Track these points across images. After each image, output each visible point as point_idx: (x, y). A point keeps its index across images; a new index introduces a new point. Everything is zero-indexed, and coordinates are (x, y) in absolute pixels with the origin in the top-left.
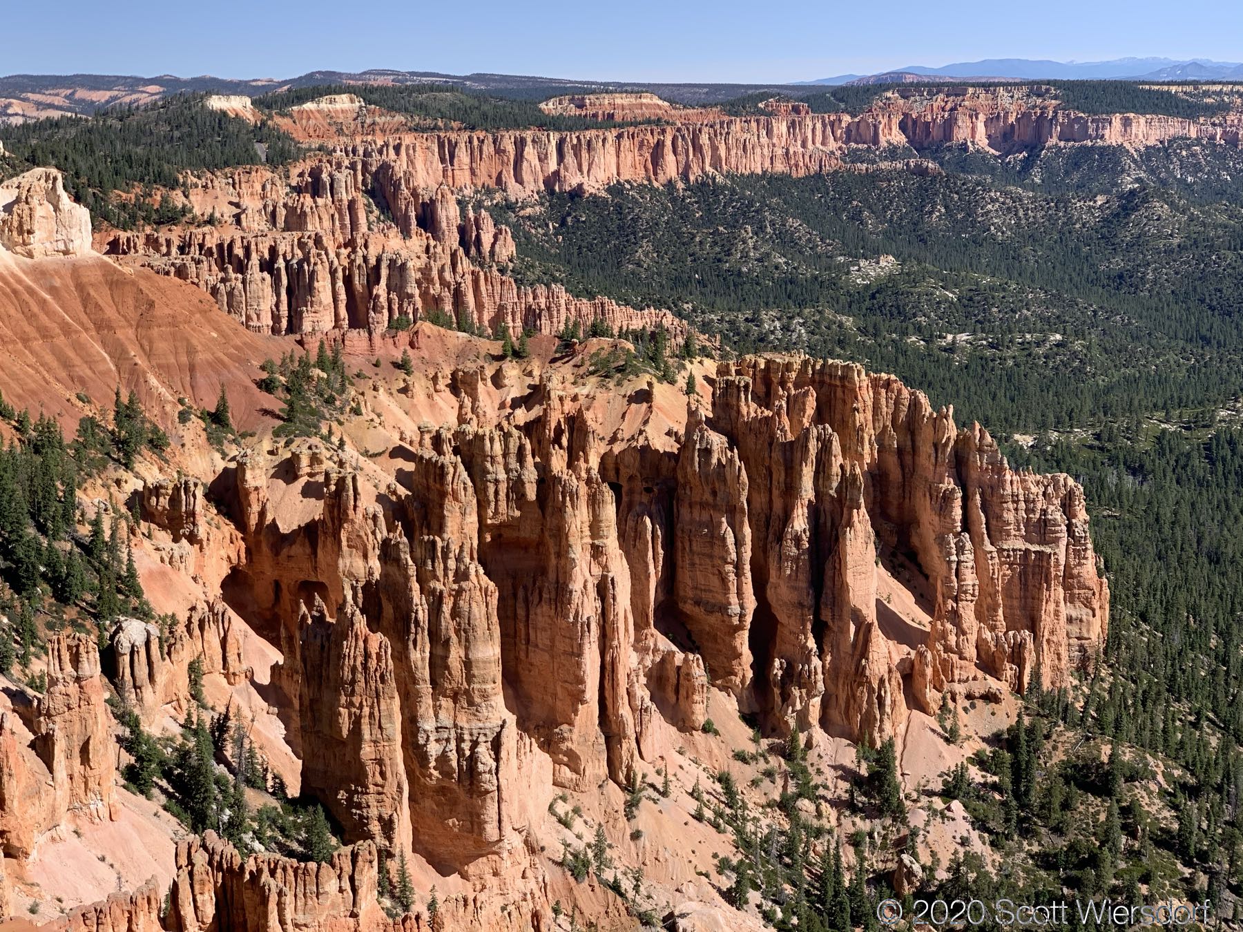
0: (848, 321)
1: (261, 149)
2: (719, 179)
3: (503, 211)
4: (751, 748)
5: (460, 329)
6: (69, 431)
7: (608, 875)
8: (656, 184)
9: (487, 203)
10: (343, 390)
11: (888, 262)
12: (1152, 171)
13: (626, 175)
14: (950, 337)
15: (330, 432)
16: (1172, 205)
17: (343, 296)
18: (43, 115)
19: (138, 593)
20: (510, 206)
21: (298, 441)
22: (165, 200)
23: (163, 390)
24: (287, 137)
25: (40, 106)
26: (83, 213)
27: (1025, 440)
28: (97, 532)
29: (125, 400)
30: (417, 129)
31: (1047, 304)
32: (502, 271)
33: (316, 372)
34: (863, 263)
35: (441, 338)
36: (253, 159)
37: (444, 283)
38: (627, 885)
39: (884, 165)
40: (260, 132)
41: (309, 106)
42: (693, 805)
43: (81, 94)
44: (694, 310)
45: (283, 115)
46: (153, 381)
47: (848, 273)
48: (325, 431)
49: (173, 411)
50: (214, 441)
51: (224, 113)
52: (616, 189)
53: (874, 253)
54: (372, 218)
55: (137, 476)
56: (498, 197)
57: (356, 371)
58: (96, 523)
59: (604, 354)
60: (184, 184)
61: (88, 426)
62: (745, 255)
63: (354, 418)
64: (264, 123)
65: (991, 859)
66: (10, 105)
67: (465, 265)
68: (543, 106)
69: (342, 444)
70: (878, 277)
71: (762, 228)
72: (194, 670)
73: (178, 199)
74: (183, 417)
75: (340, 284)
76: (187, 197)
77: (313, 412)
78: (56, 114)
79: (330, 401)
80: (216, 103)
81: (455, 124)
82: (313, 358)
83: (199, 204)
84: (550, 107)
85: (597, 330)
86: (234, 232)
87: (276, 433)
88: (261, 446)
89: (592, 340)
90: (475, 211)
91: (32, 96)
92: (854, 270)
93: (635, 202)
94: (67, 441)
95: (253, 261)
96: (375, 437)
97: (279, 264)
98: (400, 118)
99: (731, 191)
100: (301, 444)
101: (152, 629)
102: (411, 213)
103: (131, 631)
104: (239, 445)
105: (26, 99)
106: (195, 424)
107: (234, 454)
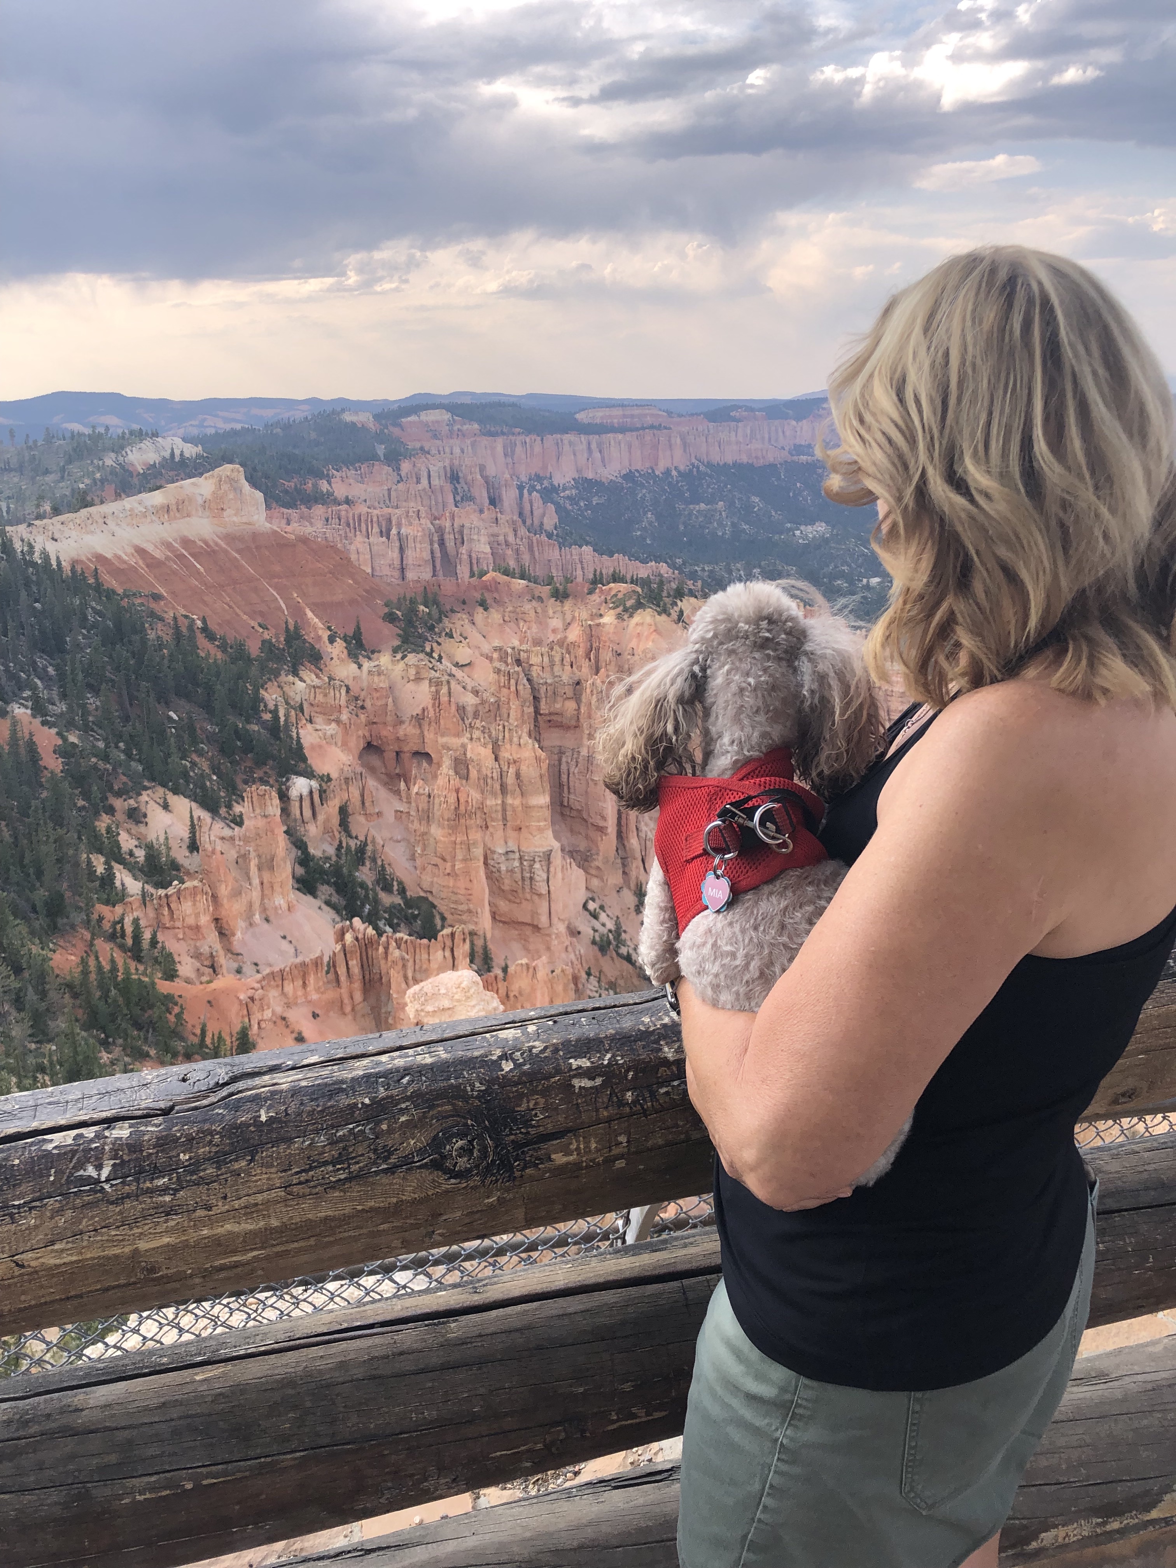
1: (381, 450)
2: (702, 468)
3: (549, 493)
5: (522, 577)
6: (254, 648)
8: (657, 473)
9: (538, 487)
10: (440, 620)
11: (819, 529)
13: (638, 465)
14: (865, 581)
15: (432, 650)
17: (438, 554)
18: (228, 427)
19: (304, 759)
20: (554, 489)
21: (410, 656)
22: (315, 485)
23: (316, 620)
24: (398, 441)
25: (226, 420)
26: (260, 496)
28: (276, 718)
29: (292, 627)
30: (488, 434)
32: (550, 536)
33: (422, 607)
34: (802, 528)
35: (508, 585)
36: (375, 457)
37: (507, 544)
40: (380, 437)
41: (413, 418)
43: (255, 411)
44: (684, 563)
45: (395, 425)
46: (310, 614)
47: (794, 535)
48: (428, 649)
49: (325, 635)
50: (353, 656)
51: (353, 424)
52: (629, 476)
53: (812, 522)
54: (458, 498)
55: (302, 680)
56: (546, 483)
57: (448, 607)
58: (275, 713)
59: (620, 596)
60: (328, 475)
61: (267, 646)
62: (721, 524)
63: (448, 640)
64: (382, 431)
66: (205, 420)
67: (523, 531)
68: (577, 416)
69: (440, 657)
70: (814, 538)
71: (734, 504)
72: (343, 812)
73: (324, 486)
74: (332, 640)
75: (436, 546)
76: (329, 483)
77: (420, 636)
78: (238, 426)
79: (431, 628)
80: (348, 417)
81: (518, 430)
82: (420, 599)
83: (340, 490)
84: (581, 417)
85: (616, 578)
86: (363, 509)
87: (395, 651)
88: (384, 659)
89: (612, 585)
90: (530, 494)
91: (220, 413)
92: (798, 533)
93: (642, 486)
94: (253, 656)
95: (376, 530)
96: (463, 653)
97: (394, 531)
98: (476, 426)
99: (711, 476)
100: (412, 658)
101: (314, 784)
102: (485, 495)
103: (300, 785)
104: (370, 659)
105: (216, 416)
106: (340, 644)
107: (367, 665)
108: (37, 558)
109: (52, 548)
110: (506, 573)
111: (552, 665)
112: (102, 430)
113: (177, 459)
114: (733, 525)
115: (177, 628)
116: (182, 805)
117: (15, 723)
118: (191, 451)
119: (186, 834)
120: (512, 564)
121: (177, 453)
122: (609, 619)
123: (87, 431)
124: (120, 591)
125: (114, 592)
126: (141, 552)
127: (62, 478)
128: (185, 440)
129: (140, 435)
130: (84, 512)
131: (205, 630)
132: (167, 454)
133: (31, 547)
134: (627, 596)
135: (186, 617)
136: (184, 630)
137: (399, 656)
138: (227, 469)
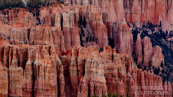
3: (159, 38)
9: (150, 33)
17: (63, 82)
75: (62, 75)
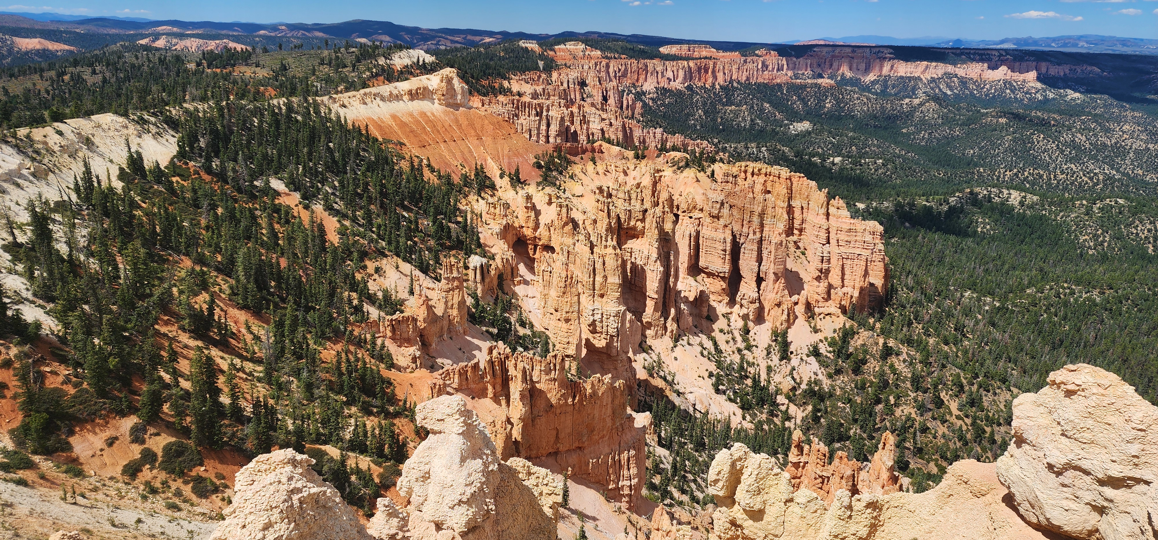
0: (786, 149)
1: (541, 64)
2: (734, 84)
3: (640, 95)
4: (726, 328)
5: (618, 145)
6: (456, 179)
7: (662, 374)
8: (707, 86)
9: (634, 91)
10: (566, 168)
11: (805, 126)
12: (932, 89)
14: (832, 158)
15: (560, 185)
16: (940, 105)
18: (453, 45)
19: (480, 245)
20: (644, 93)
21: (547, 188)
22: (501, 84)
23: (493, 164)
24: (552, 60)
25: (453, 42)
26: (466, 88)
27: (861, 206)
28: (466, 220)
29: (479, 167)
30: (607, 58)
31: (879, 147)
32: (637, 121)
33: (556, 159)
34: (795, 124)
35: (609, 149)
36: (537, 68)
37: (611, 125)
38: (669, 378)
39: (809, 81)
40: (541, 57)
41: (562, 46)
42: (700, 348)
43: (469, 37)
44: (719, 142)
45: (551, 50)
46: (490, 160)
47: (789, 128)
48: (558, 185)
49: (498, 173)
50: (513, 186)
51: (526, 48)
52: (689, 88)
53: (801, 120)
54: (585, 96)
55: (482, 199)
56: (638, 89)
57: (572, 160)
58: (465, 217)
59: (676, 159)
60: (509, 78)
61: (465, 177)
62: (744, 119)
63: (570, 180)
64: (542, 53)
65: (826, 383)
66: (439, 41)
67: (621, 117)
68: (660, 49)
69: (565, 190)
70: (802, 131)
71: (753, 107)
72: (500, 278)
73: (506, 84)
74: (501, 176)
76: (509, 82)
77: (554, 177)
78: (459, 46)
79: (561, 173)
80: (522, 44)
81: (623, 56)
82: (555, 154)
83: (515, 87)
84: (663, 50)
85: (674, 148)
86: (527, 99)
87: (538, 184)
88: (531, 189)
89: (672, 153)
90: (628, 94)
91: (449, 37)
92: (791, 127)
93: (697, 94)
94: (455, 183)
95: (534, 112)
96: (578, 189)
97: (545, 113)
98: (599, 53)
99: (741, 90)
100: (548, 190)
101: (484, 260)
102: (601, 95)
103: (475, 261)
104: (523, 188)
105: (447, 39)
106: (506, 179)
107: (521, 193)
108: (333, 116)
109: (342, 112)
110: (609, 141)
111: (630, 200)
112: (378, 43)
113: (421, 63)
114: (752, 120)
115: (412, 163)
116: (406, 267)
117: (313, 212)
118: (429, 59)
119: (408, 285)
120: (613, 137)
121: (421, 60)
122: (668, 173)
123: (370, 43)
124: (380, 139)
125: (377, 140)
126: (394, 117)
127: (353, 70)
128: (427, 52)
129: (400, 48)
130: (362, 91)
131: (429, 166)
132: (415, 60)
133: (330, 110)
134: (680, 160)
135: (418, 157)
136: (416, 164)
137: (540, 188)
138: (448, 71)
